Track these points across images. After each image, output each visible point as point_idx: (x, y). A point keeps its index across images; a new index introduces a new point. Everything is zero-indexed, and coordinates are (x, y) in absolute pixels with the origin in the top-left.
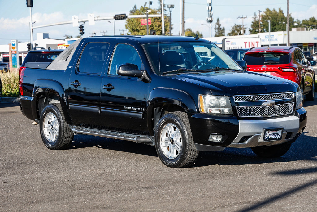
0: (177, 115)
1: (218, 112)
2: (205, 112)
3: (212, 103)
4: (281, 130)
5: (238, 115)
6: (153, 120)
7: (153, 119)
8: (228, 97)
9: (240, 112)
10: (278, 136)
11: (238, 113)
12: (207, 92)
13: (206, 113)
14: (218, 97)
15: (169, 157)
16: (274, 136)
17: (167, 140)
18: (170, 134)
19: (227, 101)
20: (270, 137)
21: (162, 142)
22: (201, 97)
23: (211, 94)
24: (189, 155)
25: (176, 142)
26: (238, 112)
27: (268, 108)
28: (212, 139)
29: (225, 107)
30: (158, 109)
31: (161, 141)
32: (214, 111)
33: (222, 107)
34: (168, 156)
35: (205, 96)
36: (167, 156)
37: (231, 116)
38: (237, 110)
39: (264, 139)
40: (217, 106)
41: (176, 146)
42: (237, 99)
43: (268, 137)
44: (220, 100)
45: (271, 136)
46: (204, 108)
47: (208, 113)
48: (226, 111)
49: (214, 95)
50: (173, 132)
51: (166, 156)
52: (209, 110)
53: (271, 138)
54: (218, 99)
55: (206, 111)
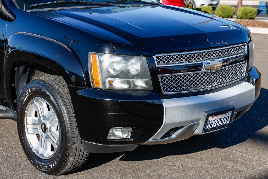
0: (50, 85)
1: (126, 86)
2: (101, 86)
3: (114, 70)
4: (231, 112)
5: (162, 90)
6: (14, 87)
7: (13, 85)
8: (144, 58)
9: (165, 84)
10: (226, 121)
11: (162, 88)
12: (105, 49)
13: (102, 88)
14: (125, 58)
15: (40, 153)
16: (220, 123)
17: (36, 124)
18: (41, 115)
19: (142, 66)
20: (213, 124)
21: (28, 126)
22: (93, 58)
23: (113, 53)
24: (71, 159)
25: (50, 131)
26: (161, 84)
27: (211, 74)
28: (114, 135)
29: (138, 76)
30: (22, 68)
31: (27, 124)
32: (119, 84)
33: (133, 77)
34: (38, 152)
35: (102, 56)
36: (36, 152)
37: (148, 93)
38: (160, 80)
39: (204, 130)
40: (124, 75)
41: (50, 138)
42: (161, 60)
43: (211, 125)
44: (129, 64)
45: (215, 123)
46: (100, 79)
47: (107, 88)
48: (140, 83)
49: (118, 55)
50: (45, 113)
51: (34, 151)
52: (109, 81)
53: (215, 126)
54: (127, 60)
55: (104, 84)
